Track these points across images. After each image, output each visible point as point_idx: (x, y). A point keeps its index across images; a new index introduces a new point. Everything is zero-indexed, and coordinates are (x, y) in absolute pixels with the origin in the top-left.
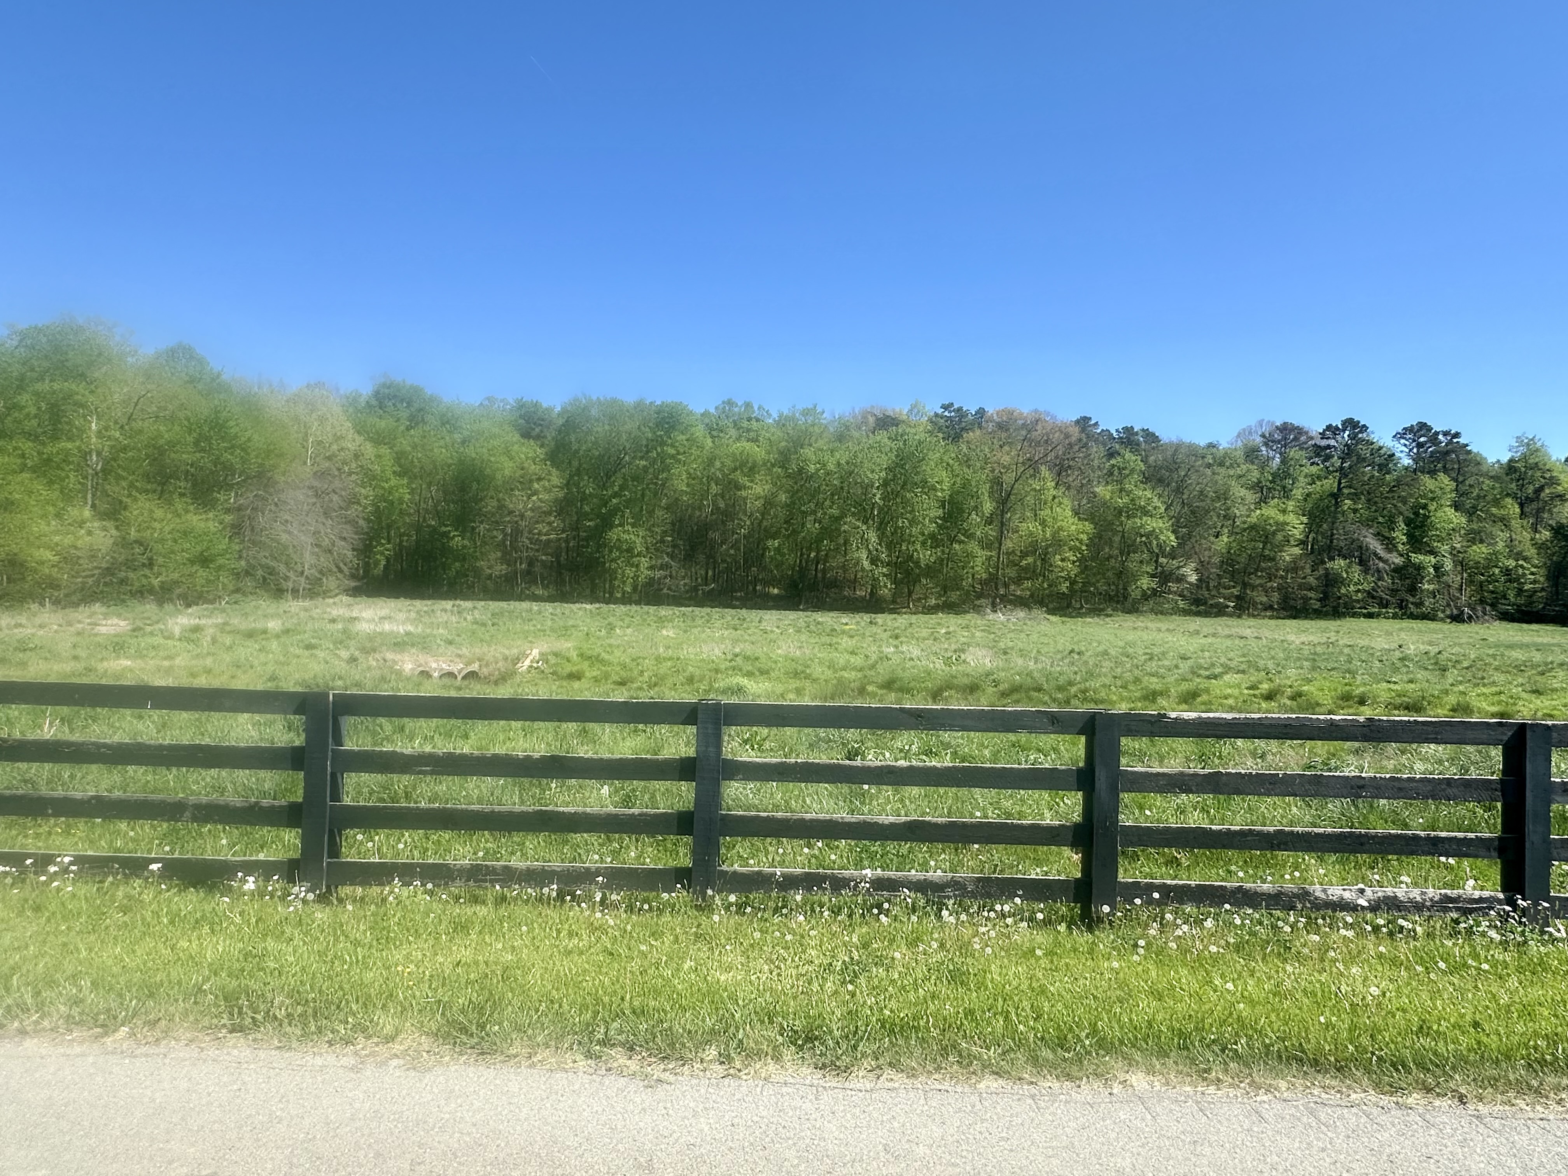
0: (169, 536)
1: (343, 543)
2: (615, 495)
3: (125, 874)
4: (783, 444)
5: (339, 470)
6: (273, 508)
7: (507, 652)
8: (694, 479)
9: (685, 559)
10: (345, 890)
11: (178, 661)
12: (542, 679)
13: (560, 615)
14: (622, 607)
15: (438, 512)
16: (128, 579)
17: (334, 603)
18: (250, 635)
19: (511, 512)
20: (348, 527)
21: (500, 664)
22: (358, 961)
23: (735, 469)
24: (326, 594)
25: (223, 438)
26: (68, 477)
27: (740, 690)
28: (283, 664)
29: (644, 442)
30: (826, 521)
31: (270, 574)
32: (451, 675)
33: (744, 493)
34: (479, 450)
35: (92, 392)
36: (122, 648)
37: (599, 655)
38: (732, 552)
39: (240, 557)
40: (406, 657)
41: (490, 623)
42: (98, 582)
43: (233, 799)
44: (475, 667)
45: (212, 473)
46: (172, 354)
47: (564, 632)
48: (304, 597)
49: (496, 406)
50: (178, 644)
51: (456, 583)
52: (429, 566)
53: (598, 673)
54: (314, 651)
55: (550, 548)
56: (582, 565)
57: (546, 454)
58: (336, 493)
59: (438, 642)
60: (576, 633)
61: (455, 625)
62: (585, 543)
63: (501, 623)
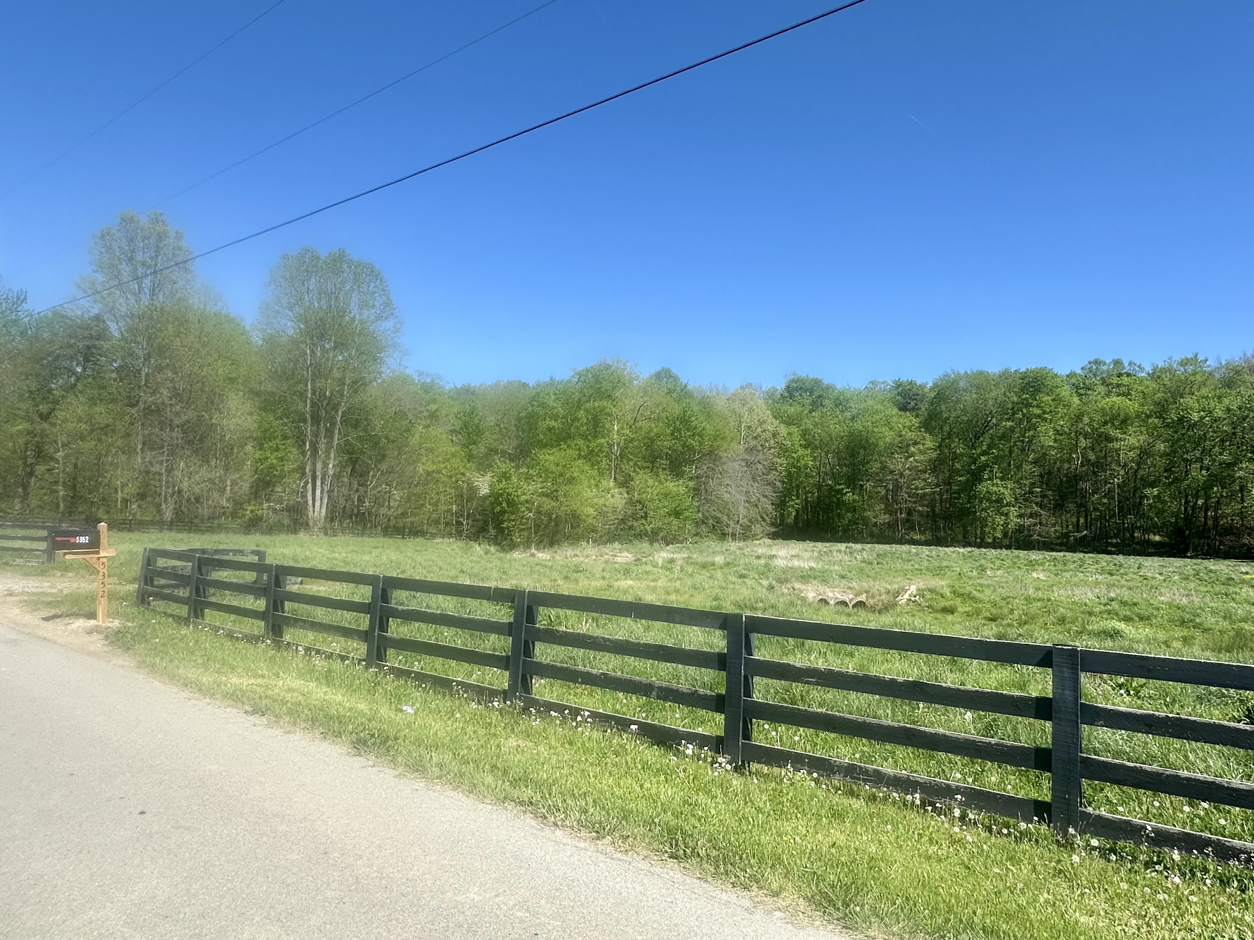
0: (656, 498)
1: (765, 499)
2: (984, 453)
3: (618, 729)
4: (1160, 395)
5: (762, 446)
6: (719, 476)
7: (888, 586)
8: (1061, 435)
9: (1055, 508)
10: (755, 766)
11: (660, 583)
12: (919, 611)
13: (935, 557)
14: (993, 551)
15: (833, 474)
16: (633, 525)
17: (760, 544)
18: (704, 566)
19: (892, 472)
20: (768, 487)
21: (883, 597)
22: (758, 824)
23: (1106, 423)
24: (754, 537)
25: (688, 430)
26: (602, 461)
27: (1114, 634)
28: (723, 588)
29: (1010, 406)
30: (1215, 469)
31: (717, 522)
32: (844, 603)
33: (1116, 445)
34: (866, 424)
35: (614, 406)
36: (628, 572)
37: (970, 593)
38: (1105, 501)
39: (699, 511)
40: (809, 587)
41: (875, 562)
42: (617, 528)
43: (684, 687)
44: (863, 598)
45: (682, 453)
46: (658, 376)
47: (939, 572)
48: (740, 539)
49: (878, 388)
50: (660, 571)
51: (849, 529)
52: (828, 516)
53: (970, 609)
54: (745, 580)
55: (926, 500)
56: (954, 514)
57: (920, 423)
58: (760, 463)
59: (834, 576)
60: (949, 573)
61: (848, 563)
62: (957, 496)
63: (884, 563)
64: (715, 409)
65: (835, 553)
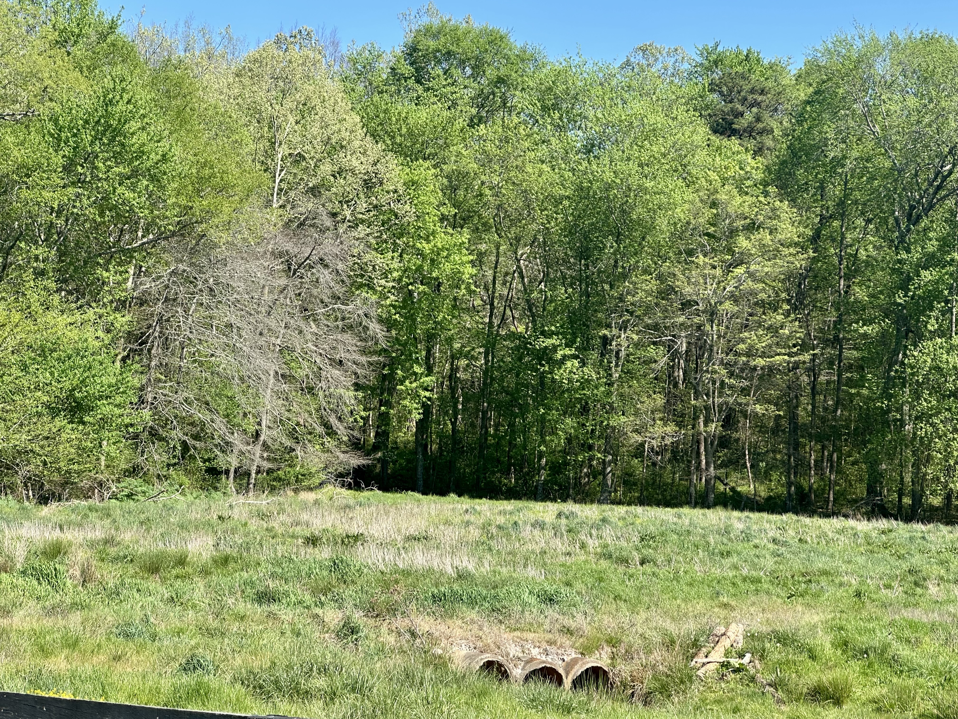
0: (13, 359)
1: (336, 373)
2: (930, 261)
5: (334, 215)
6: (205, 299)
7: (669, 626)
12: (751, 696)
13: (795, 544)
14: (944, 530)
17: (316, 502)
18: (154, 566)
19: (686, 305)
20: (347, 337)
21: (656, 656)
24: (301, 482)
28: (210, 633)
31: (196, 437)
32: (550, 675)
34: (621, 166)
37: (885, 648)
39: (142, 401)
40: (457, 628)
41: (637, 557)
44: (601, 658)
45: (96, 226)
47: (803, 586)
48: (260, 487)
49: (659, 66)
50: (21, 581)
51: (566, 464)
52: (511, 425)
53: (884, 691)
54: (274, 607)
55: (775, 386)
56: (847, 427)
57: (768, 168)
58: (326, 266)
59: (526, 596)
60: (832, 590)
61: (562, 559)
62: (856, 376)
63: (660, 559)
64: (201, 100)
65: (527, 532)
